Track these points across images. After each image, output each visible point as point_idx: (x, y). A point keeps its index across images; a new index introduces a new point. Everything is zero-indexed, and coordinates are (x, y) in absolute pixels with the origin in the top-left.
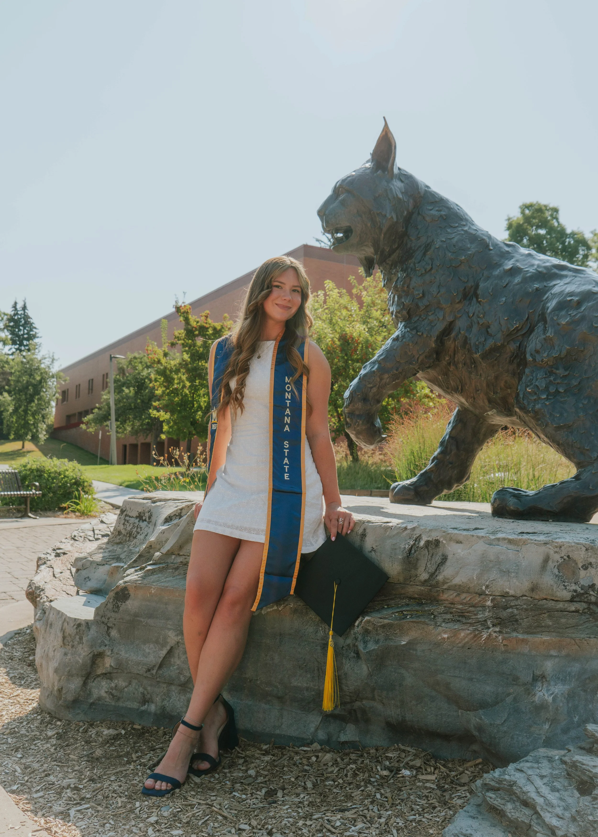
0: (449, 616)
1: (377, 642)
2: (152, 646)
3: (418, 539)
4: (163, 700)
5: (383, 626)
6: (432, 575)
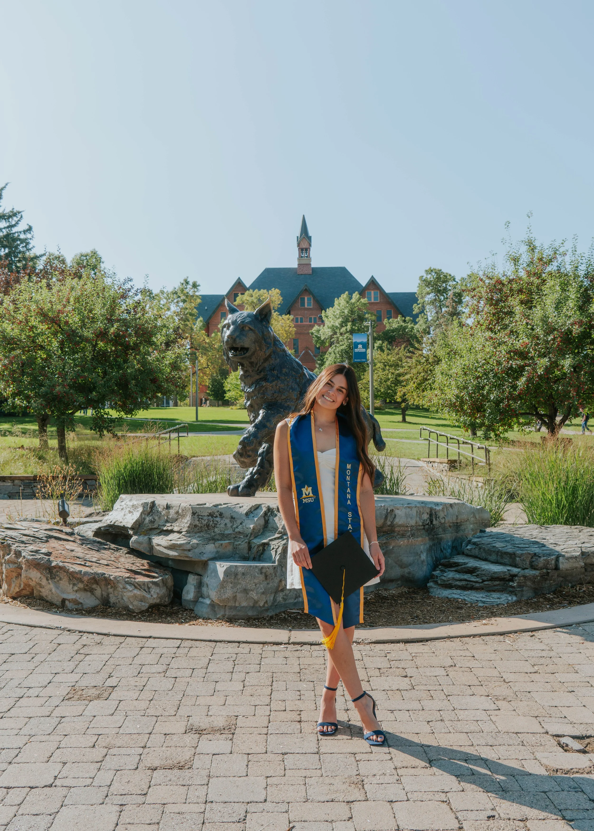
0: (399, 536)
3: (387, 510)
6: (392, 522)
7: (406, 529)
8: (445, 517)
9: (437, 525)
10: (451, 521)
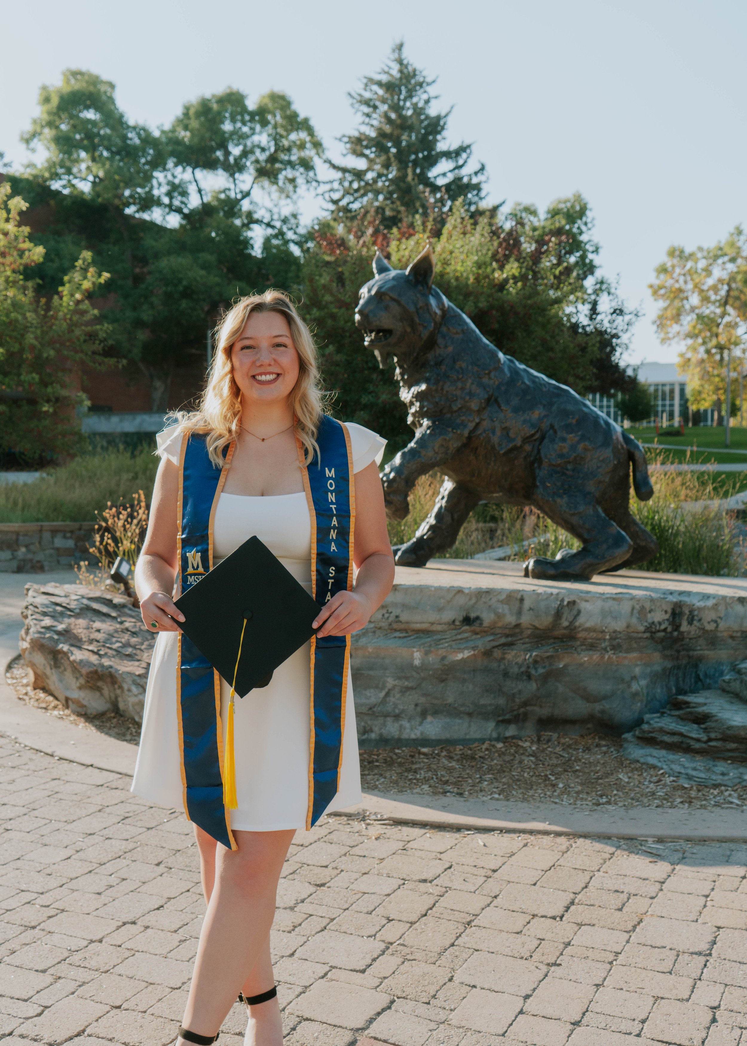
0: (584, 647)
1: (544, 667)
2: (372, 690)
3: (562, 600)
4: (381, 729)
5: (548, 657)
6: (571, 623)
7: (600, 636)
8: (719, 621)
9: (693, 633)
10: (736, 627)
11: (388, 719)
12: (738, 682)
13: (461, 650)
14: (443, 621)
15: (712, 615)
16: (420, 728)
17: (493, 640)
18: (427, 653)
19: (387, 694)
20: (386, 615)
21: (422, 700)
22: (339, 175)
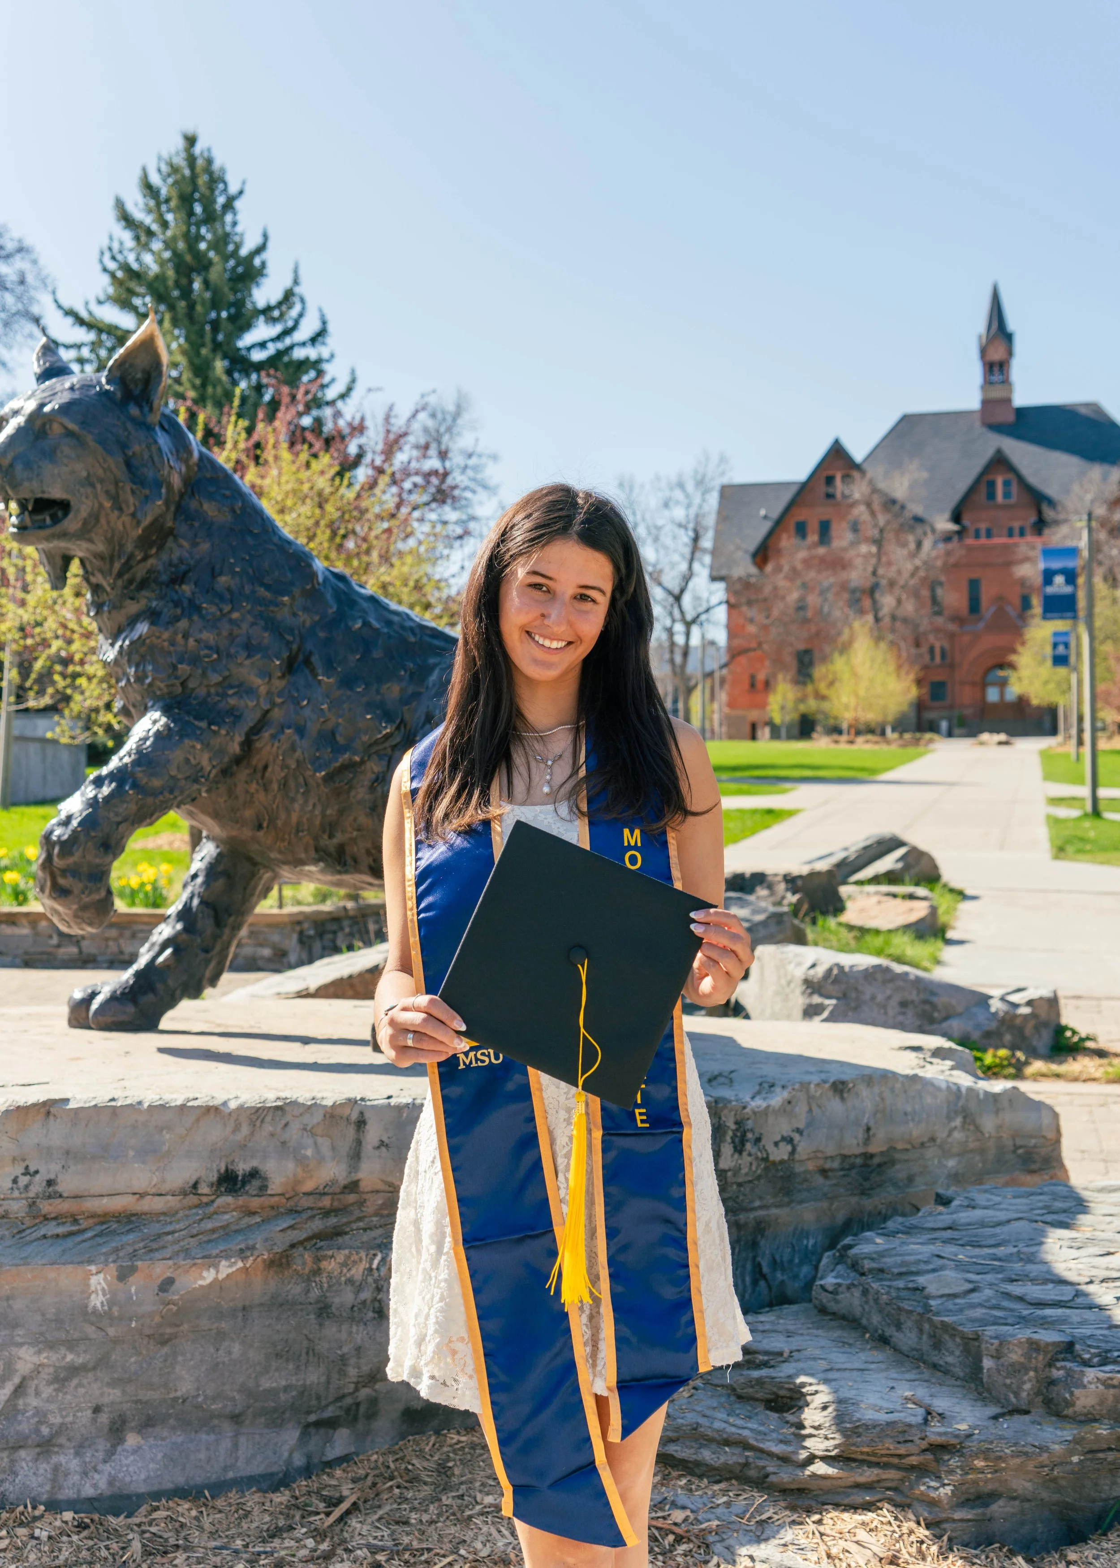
8: (796, 1137)
9: (745, 1170)
10: (831, 1150)
11: (23, 1453)
12: (857, 1293)
13: (211, 1261)
14: (165, 1188)
15: (784, 1127)
16: (107, 1468)
17: (291, 1227)
18: (123, 1276)
19: (20, 1390)
20: (24, 1180)
21: (114, 1395)
22: (91, 336)
